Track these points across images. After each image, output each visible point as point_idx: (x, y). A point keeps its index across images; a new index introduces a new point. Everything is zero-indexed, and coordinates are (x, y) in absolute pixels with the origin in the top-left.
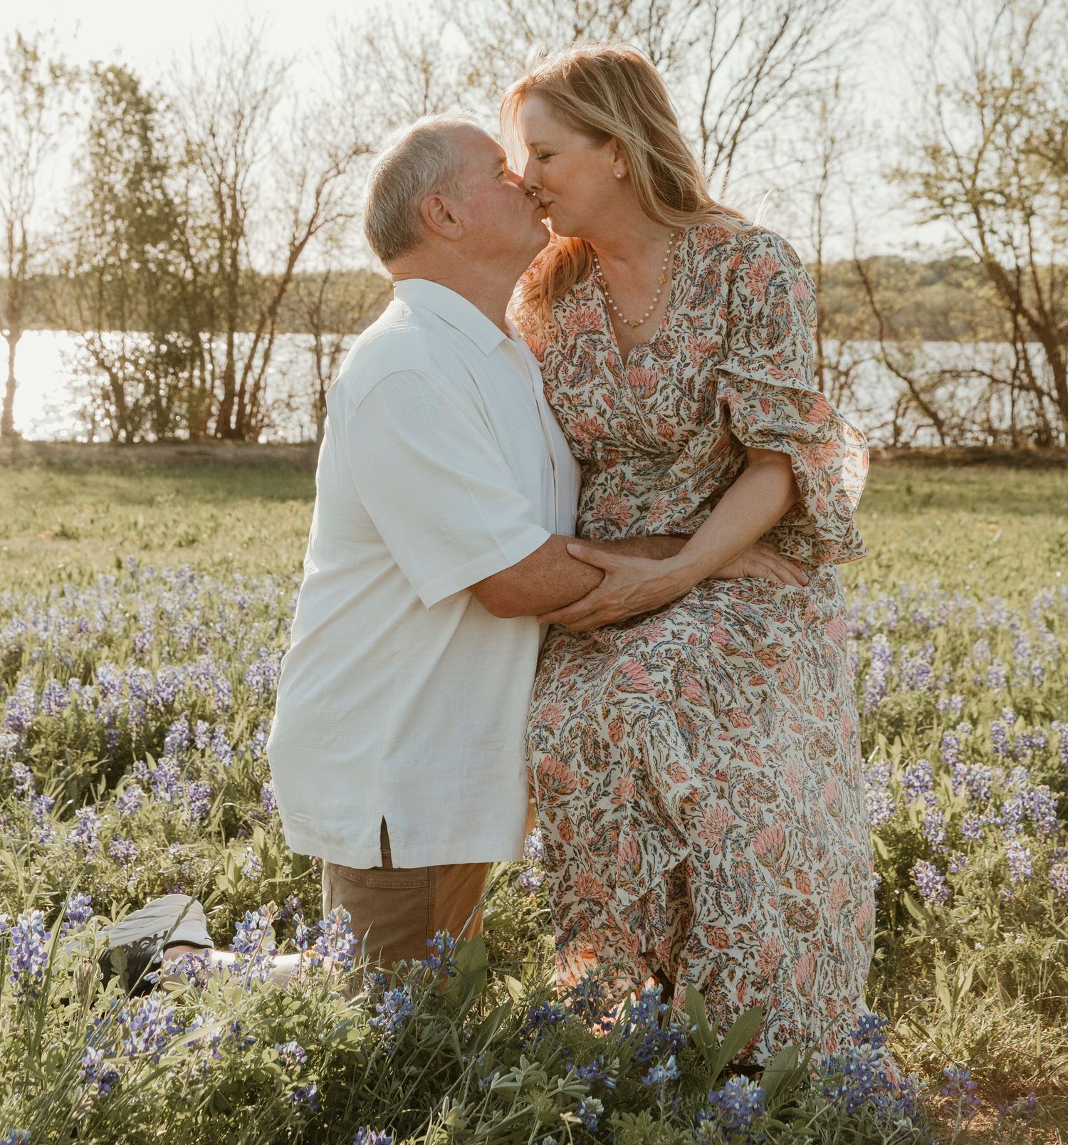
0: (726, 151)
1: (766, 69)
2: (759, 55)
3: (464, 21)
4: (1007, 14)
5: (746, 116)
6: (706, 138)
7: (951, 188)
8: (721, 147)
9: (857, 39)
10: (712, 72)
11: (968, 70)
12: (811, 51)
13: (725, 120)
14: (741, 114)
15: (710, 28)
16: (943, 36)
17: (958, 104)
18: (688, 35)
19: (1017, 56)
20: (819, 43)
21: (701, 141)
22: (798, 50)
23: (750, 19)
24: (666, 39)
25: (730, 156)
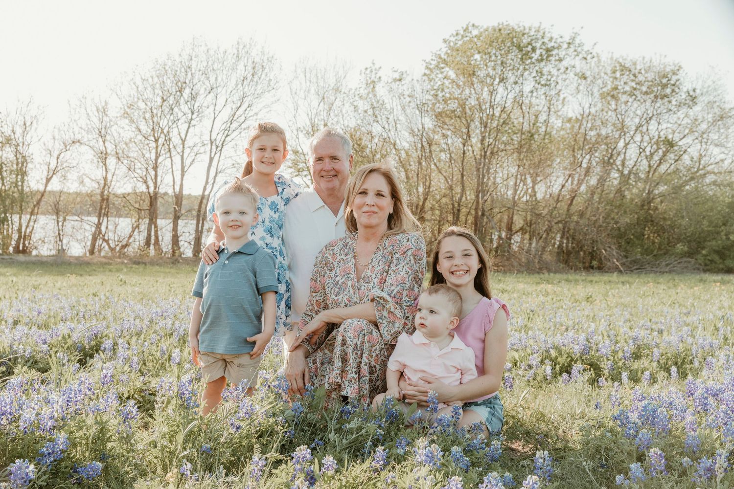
0: (219, 149)
1: (235, 118)
2: (232, 113)
3: (119, 93)
4: (322, 103)
5: (227, 136)
6: (212, 143)
7: (301, 165)
8: (217, 147)
9: (268, 109)
10: (215, 118)
11: (308, 123)
12: (251, 113)
13: (220, 136)
14: (225, 135)
15: (214, 101)
16: (299, 111)
17: (305, 135)
18: (205, 104)
19: (326, 118)
20: (255, 109)
21: (210, 145)
22: (247, 112)
23: (229, 99)
24: (197, 105)
25: (221, 150)
